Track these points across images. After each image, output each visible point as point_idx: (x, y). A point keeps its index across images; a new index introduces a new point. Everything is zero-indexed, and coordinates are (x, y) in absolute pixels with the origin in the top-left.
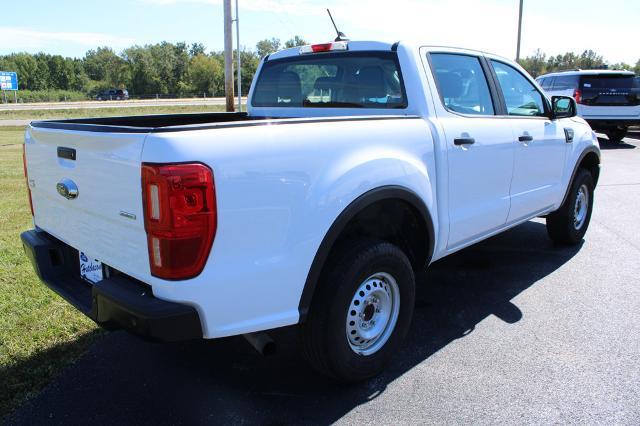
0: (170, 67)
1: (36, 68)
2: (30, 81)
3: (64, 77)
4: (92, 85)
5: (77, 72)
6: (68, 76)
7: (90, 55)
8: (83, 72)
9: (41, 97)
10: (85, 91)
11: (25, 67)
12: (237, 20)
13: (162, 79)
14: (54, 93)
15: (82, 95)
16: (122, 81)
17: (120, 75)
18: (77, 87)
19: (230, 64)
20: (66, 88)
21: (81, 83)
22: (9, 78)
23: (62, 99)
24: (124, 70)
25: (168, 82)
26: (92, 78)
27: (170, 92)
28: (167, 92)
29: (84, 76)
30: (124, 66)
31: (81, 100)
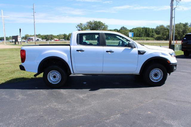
0: (181, 31)
1: (142, 31)
2: (140, 34)
3: (149, 34)
4: (156, 36)
5: (153, 32)
6: (150, 33)
7: (157, 27)
8: (154, 32)
9: (141, 39)
10: (154, 38)
11: (139, 31)
12: (174, 17)
13: (178, 35)
14: (145, 38)
15: (153, 39)
16: (165, 35)
17: (165, 33)
18: (152, 36)
19: (171, 31)
20: (149, 37)
21: (153, 35)
22: (131, 34)
23: (147, 40)
24: (166, 32)
25: (180, 35)
26: (157, 34)
27: (180, 39)
28: (179, 39)
29: (154, 33)
30: (166, 30)
31: (152, 40)
